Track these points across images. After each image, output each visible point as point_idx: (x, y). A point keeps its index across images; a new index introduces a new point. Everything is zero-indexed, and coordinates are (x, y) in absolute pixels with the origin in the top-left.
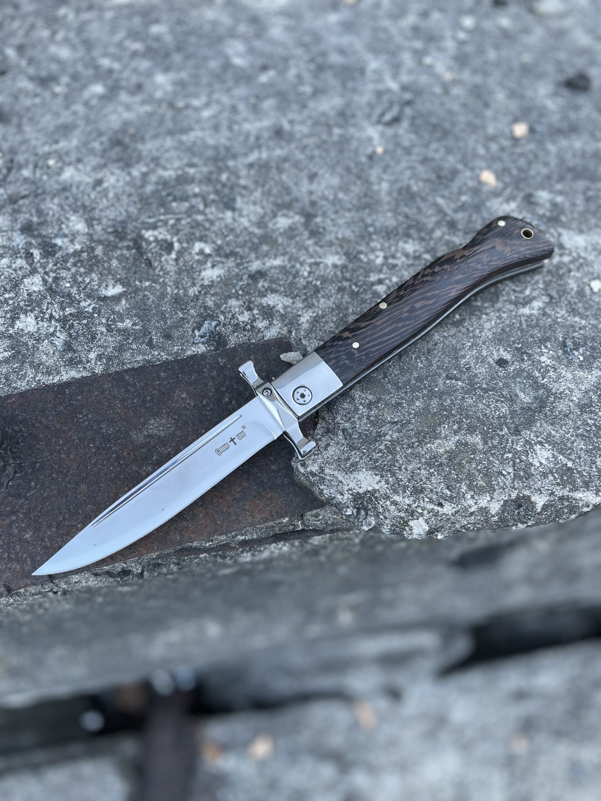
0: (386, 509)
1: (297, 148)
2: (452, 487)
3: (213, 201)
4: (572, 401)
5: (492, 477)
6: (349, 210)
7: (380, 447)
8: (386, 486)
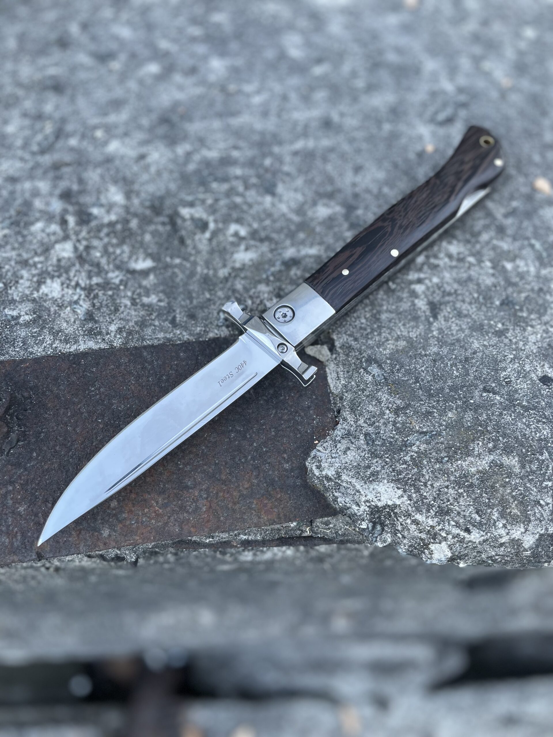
0: (405, 528)
1: (345, 139)
2: (482, 511)
3: (254, 185)
5: (528, 505)
7: (405, 458)
8: (409, 502)
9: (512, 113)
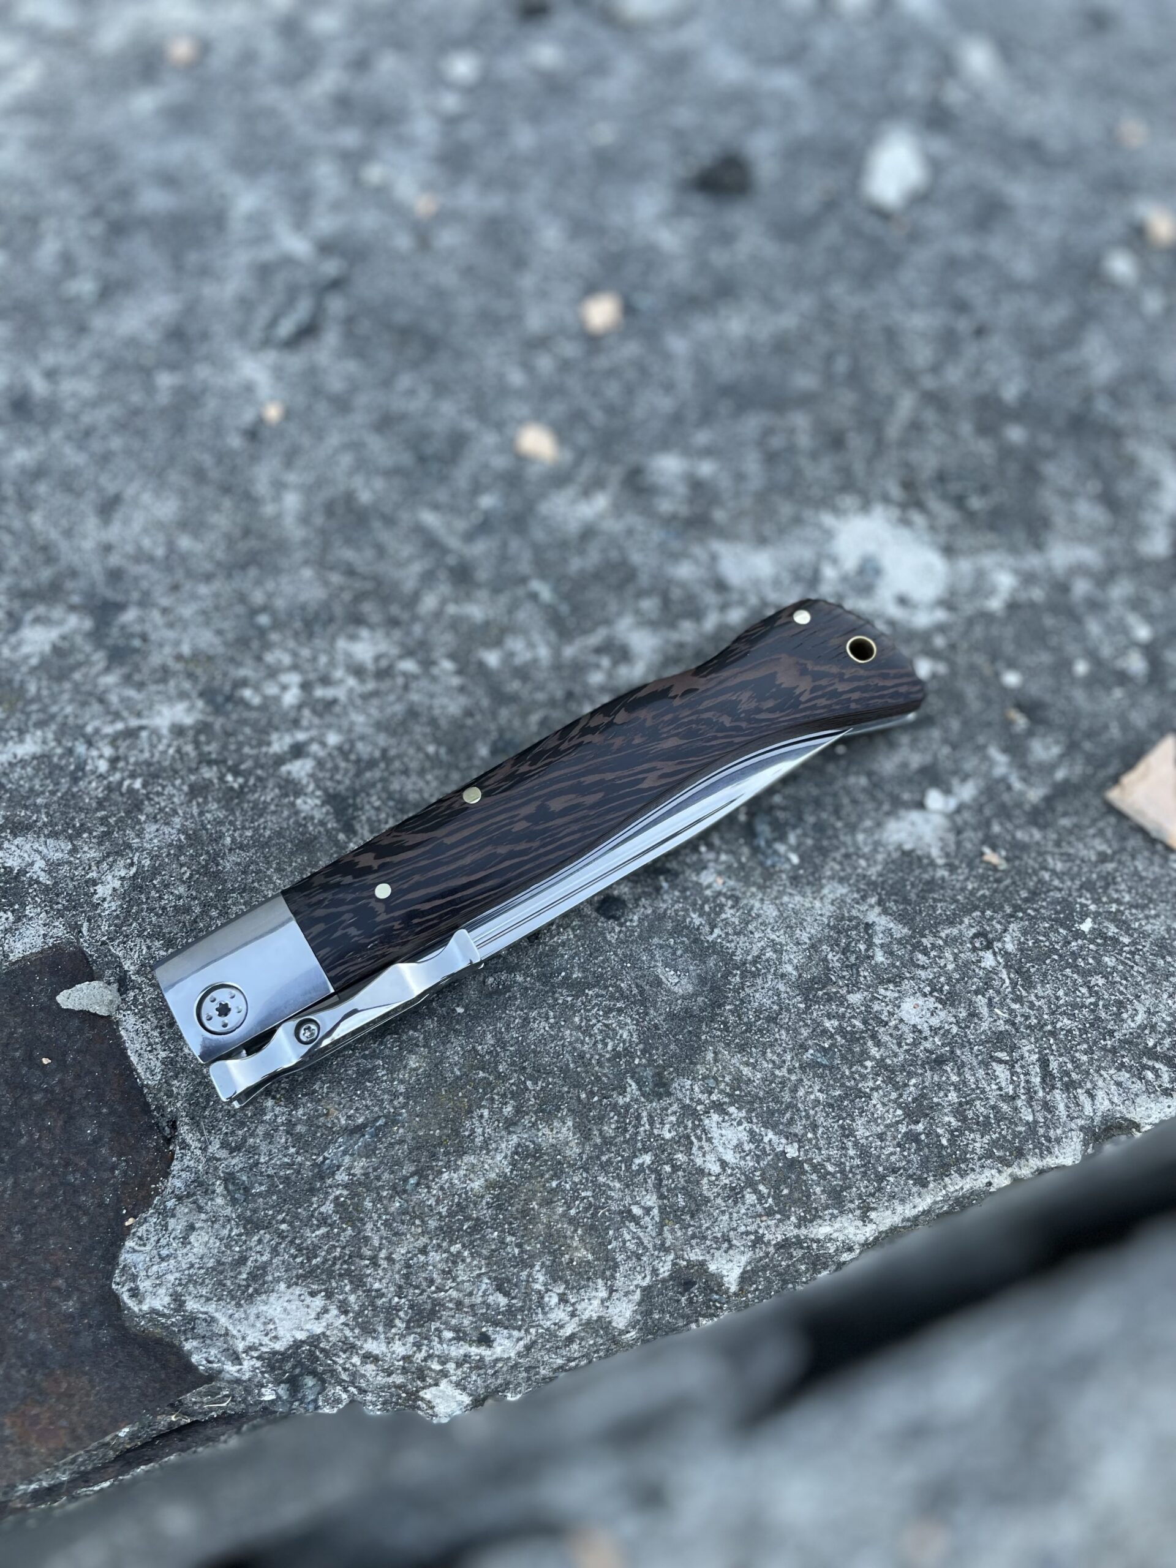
0: (356, 1374)
1: (68, 437)
2: (509, 1281)
4: (783, 976)
5: (608, 1228)
6: (208, 578)
7: (323, 1209)
8: (343, 1319)
9: (448, 278)
